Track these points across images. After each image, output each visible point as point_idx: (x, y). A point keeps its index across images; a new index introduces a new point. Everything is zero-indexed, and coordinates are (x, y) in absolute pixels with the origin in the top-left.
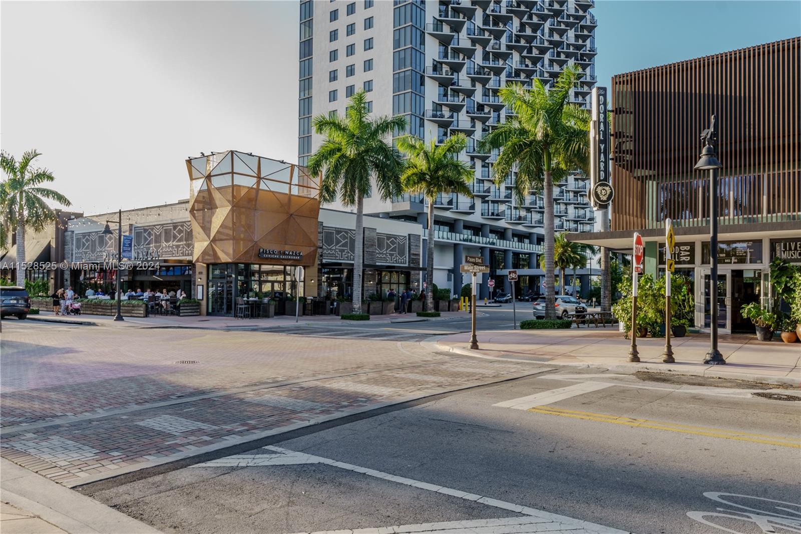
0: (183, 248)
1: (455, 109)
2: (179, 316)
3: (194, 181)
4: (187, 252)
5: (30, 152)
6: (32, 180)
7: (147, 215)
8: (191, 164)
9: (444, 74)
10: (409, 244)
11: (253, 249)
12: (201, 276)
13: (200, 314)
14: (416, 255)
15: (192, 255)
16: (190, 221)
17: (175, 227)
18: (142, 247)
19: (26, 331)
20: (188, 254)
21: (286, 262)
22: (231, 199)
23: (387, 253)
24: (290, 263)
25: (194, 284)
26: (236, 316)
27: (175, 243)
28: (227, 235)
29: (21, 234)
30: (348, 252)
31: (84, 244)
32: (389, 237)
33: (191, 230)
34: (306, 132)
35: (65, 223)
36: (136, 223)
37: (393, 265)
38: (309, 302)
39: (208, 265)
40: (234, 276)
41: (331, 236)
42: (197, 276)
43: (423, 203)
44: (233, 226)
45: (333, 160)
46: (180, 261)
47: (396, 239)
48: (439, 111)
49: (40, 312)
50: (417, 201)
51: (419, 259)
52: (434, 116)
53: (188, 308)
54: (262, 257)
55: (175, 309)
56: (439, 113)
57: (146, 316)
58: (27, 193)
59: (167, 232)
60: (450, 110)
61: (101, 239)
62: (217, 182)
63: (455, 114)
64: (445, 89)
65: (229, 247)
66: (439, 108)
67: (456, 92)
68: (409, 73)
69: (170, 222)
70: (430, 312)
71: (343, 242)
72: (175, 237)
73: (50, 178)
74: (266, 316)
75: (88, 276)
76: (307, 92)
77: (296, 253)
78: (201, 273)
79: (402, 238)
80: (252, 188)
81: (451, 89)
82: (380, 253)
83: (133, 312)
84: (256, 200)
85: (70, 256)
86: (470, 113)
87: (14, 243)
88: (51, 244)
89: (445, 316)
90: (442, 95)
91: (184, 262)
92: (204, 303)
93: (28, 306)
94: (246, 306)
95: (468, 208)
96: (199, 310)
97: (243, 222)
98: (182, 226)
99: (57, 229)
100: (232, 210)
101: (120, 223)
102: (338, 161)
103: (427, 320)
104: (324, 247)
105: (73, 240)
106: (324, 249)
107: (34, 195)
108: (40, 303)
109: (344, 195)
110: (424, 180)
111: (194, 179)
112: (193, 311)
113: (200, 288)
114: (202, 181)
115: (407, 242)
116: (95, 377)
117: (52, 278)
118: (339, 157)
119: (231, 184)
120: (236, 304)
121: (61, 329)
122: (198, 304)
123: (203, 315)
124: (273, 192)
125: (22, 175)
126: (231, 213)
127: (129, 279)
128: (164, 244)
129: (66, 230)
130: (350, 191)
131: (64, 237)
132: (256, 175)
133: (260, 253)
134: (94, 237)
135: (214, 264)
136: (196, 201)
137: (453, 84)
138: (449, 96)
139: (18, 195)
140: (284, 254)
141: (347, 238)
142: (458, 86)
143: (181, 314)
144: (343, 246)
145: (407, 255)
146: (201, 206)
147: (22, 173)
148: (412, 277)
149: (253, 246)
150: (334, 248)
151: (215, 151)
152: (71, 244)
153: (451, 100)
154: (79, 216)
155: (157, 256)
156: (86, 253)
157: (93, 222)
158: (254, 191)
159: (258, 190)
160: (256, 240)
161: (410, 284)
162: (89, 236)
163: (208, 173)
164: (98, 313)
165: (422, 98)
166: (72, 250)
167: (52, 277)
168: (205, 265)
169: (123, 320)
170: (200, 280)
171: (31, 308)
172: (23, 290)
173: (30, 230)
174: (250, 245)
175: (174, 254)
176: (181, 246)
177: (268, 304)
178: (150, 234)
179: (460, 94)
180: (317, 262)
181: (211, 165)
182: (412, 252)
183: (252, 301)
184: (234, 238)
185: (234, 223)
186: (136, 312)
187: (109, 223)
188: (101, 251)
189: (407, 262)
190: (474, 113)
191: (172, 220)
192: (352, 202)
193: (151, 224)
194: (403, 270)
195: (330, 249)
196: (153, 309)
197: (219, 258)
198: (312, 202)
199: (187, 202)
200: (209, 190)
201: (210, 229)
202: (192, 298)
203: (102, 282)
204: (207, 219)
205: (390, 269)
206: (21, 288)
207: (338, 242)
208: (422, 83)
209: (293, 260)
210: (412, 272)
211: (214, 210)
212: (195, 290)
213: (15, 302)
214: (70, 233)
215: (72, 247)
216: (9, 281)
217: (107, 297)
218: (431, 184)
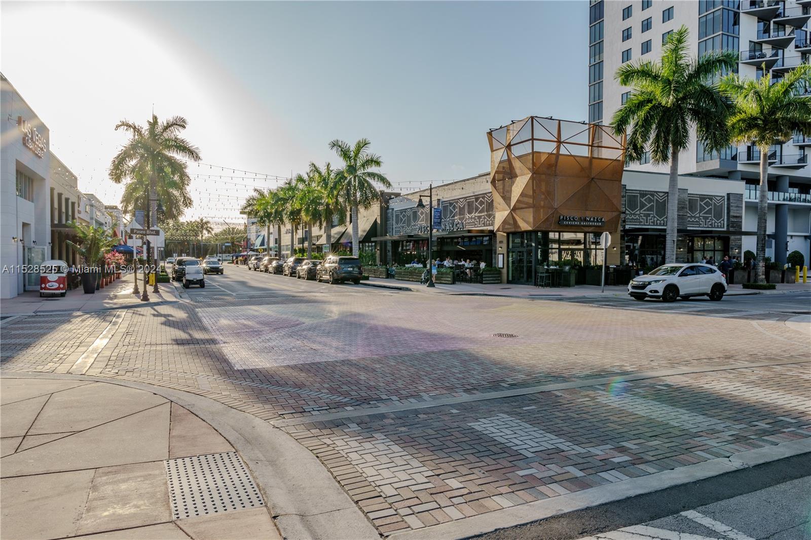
0: (485, 218)
1: (779, 45)
2: (482, 283)
3: (494, 152)
4: (488, 222)
5: (361, 141)
6: (363, 166)
7: (453, 190)
8: (492, 135)
9: (766, 5)
10: (729, 204)
11: (553, 216)
12: (501, 245)
13: (500, 282)
14: (736, 217)
15: (492, 224)
16: (491, 192)
17: (477, 199)
18: (448, 220)
19: (358, 294)
20: (489, 223)
21: (586, 229)
22: (531, 167)
23: (700, 216)
24: (591, 229)
25: (495, 253)
26: (536, 284)
27: (477, 214)
28: (527, 203)
29: (355, 212)
30: (654, 217)
31: (402, 220)
32: (703, 197)
33: (493, 200)
34: (597, 98)
35: (387, 202)
36: (443, 198)
37: (708, 229)
38: (611, 270)
39: (508, 234)
40: (533, 244)
41: (635, 199)
42: (498, 245)
43: (736, 160)
44: (533, 193)
45: (642, 113)
46: (482, 231)
47: (711, 199)
48: (758, 51)
49: (370, 278)
50: (729, 158)
51: (741, 222)
52: (751, 58)
53: (490, 276)
54: (562, 225)
55: (478, 278)
56: (757, 54)
57: (453, 283)
58: (359, 177)
59: (470, 204)
60: (773, 48)
61: (415, 213)
62: (517, 151)
63: (780, 52)
64: (765, 25)
65: (529, 215)
66: (758, 47)
67: (781, 25)
68: (719, 13)
69: (472, 194)
70: (761, 283)
71: (649, 205)
72: (477, 209)
73: (378, 163)
74: (567, 285)
75: (405, 248)
76: (597, 57)
77: (597, 219)
78: (501, 242)
79: (718, 198)
80: (552, 154)
81: (774, 22)
82: (692, 217)
83: (442, 279)
84: (556, 165)
85: (391, 230)
86: (800, 47)
87: (351, 222)
88: (377, 221)
89: (781, 289)
90: (762, 32)
91: (486, 232)
92: (505, 271)
93: (361, 273)
94: (546, 274)
95: (797, 162)
96: (499, 278)
97: (543, 189)
98: (483, 198)
99: (381, 208)
100: (532, 178)
101: (431, 196)
102: (649, 113)
103: (759, 293)
104: (627, 212)
105: (393, 216)
106: (627, 214)
107: (364, 179)
108: (370, 271)
109: (656, 152)
110: (756, 126)
111: (495, 150)
112: (494, 279)
113: (501, 257)
114: (502, 150)
115: (726, 203)
116: (417, 348)
117: (378, 250)
118: (650, 109)
119: (531, 151)
120: (536, 272)
121: (385, 293)
122: (499, 272)
123: (504, 283)
124: (574, 156)
125: (355, 162)
126: (531, 181)
127: (437, 249)
128: (467, 216)
129: (388, 208)
130: (663, 146)
131: (386, 214)
132: (556, 140)
133: (560, 220)
134: (409, 213)
135: (514, 233)
136: (496, 172)
137: (778, 16)
138: (772, 31)
139: (353, 179)
140: (585, 220)
141: (653, 201)
142: (784, 17)
143: (484, 282)
144: (648, 210)
145: (726, 217)
146: (501, 176)
147: (355, 160)
148: (732, 243)
149: (553, 213)
150: (638, 212)
151: (516, 119)
152: (391, 220)
153: (773, 36)
154: (398, 195)
155: (461, 227)
156: (403, 227)
157: (408, 199)
158: (554, 156)
159: (558, 155)
160: (556, 207)
161: (729, 251)
162: (405, 212)
163: (507, 144)
164: (414, 280)
165: (736, 40)
166: (393, 225)
167: (378, 248)
168: (505, 234)
169: (434, 286)
170: (501, 249)
171: (363, 274)
172: (357, 259)
173: (362, 209)
174: (550, 212)
175: (476, 224)
176: (483, 217)
177: (569, 273)
178: (454, 207)
179: (787, 26)
180: (620, 228)
181: (511, 134)
182: (732, 214)
183: (553, 269)
184: (534, 206)
185: (534, 191)
186: (444, 279)
187: (422, 198)
188: (415, 225)
189: (725, 225)
190: (806, 47)
191: (474, 193)
192: (665, 158)
193: (456, 198)
194: (722, 235)
195: (634, 214)
196: (459, 277)
197: (519, 227)
198: (614, 163)
199: (489, 174)
200: (509, 160)
201: (510, 199)
202: (493, 266)
203: (415, 253)
204: (507, 188)
205: (705, 235)
206: (356, 257)
207: (643, 206)
208: (736, 22)
209: (594, 226)
210: (732, 237)
211: (513, 179)
212: (495, 259)
213: (351, 269)
214: (391, 210)
215: (393, 222)
216: (348, 252)
217: (421, 266)
218: (766, 130)
